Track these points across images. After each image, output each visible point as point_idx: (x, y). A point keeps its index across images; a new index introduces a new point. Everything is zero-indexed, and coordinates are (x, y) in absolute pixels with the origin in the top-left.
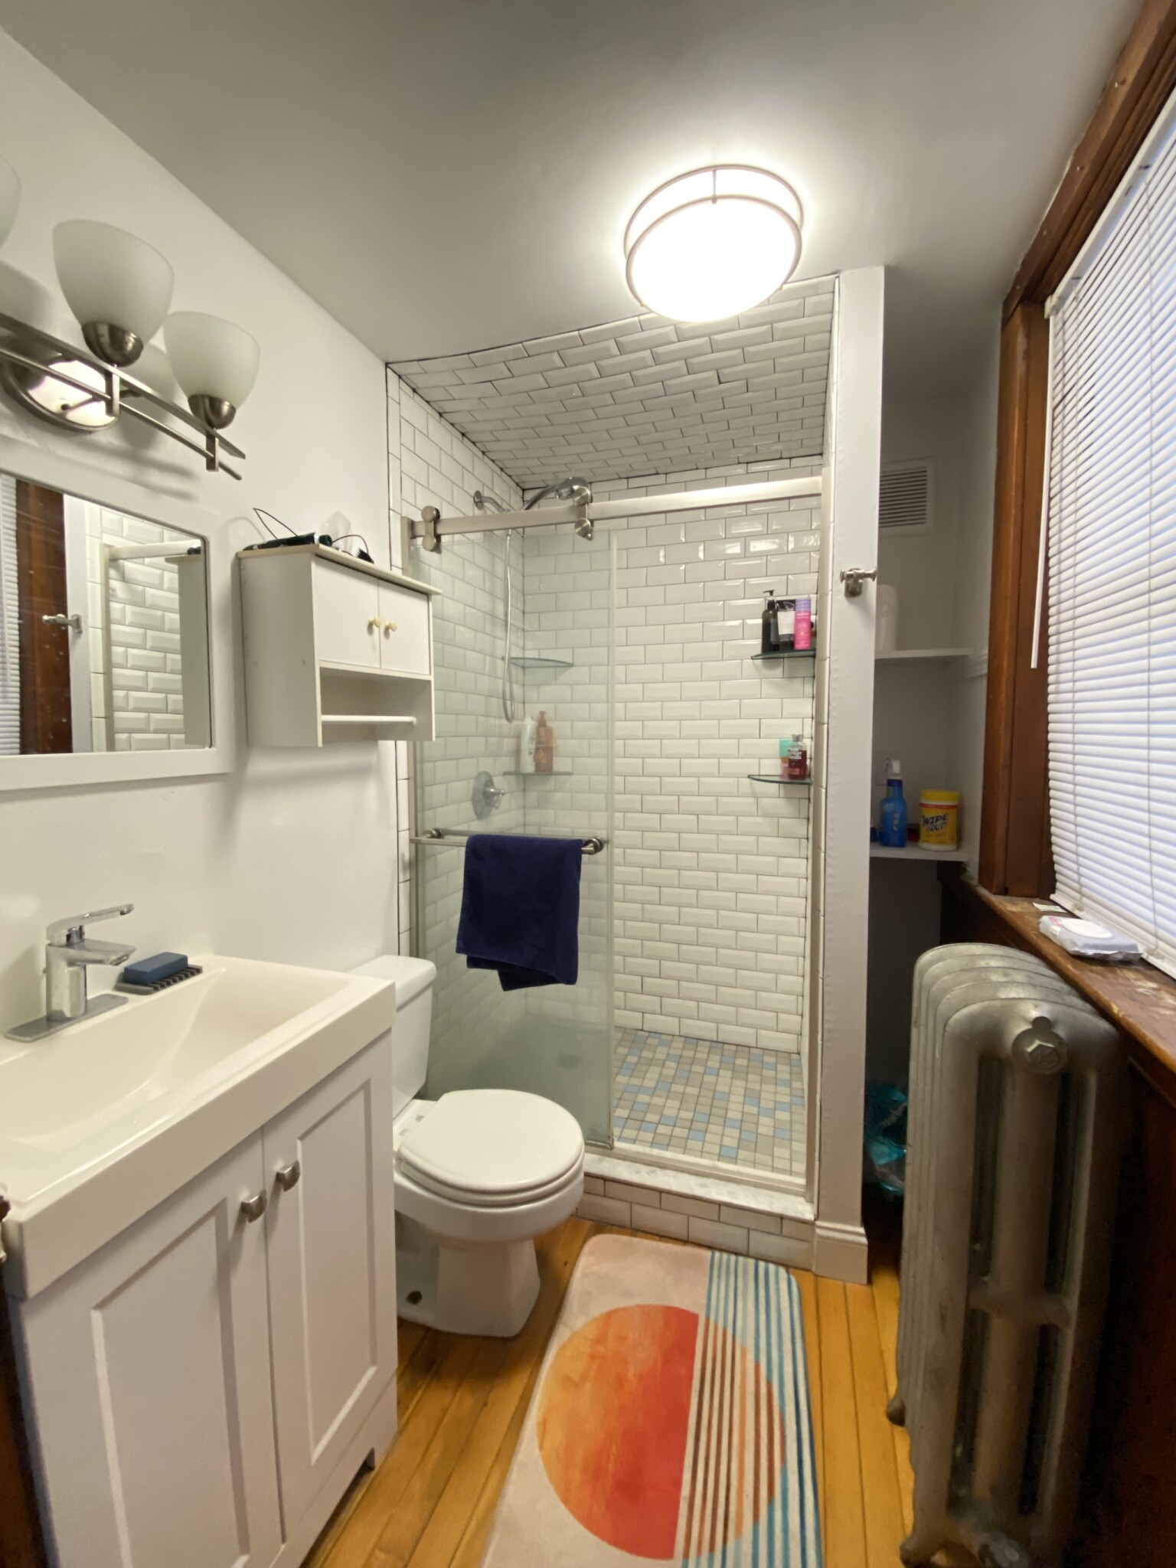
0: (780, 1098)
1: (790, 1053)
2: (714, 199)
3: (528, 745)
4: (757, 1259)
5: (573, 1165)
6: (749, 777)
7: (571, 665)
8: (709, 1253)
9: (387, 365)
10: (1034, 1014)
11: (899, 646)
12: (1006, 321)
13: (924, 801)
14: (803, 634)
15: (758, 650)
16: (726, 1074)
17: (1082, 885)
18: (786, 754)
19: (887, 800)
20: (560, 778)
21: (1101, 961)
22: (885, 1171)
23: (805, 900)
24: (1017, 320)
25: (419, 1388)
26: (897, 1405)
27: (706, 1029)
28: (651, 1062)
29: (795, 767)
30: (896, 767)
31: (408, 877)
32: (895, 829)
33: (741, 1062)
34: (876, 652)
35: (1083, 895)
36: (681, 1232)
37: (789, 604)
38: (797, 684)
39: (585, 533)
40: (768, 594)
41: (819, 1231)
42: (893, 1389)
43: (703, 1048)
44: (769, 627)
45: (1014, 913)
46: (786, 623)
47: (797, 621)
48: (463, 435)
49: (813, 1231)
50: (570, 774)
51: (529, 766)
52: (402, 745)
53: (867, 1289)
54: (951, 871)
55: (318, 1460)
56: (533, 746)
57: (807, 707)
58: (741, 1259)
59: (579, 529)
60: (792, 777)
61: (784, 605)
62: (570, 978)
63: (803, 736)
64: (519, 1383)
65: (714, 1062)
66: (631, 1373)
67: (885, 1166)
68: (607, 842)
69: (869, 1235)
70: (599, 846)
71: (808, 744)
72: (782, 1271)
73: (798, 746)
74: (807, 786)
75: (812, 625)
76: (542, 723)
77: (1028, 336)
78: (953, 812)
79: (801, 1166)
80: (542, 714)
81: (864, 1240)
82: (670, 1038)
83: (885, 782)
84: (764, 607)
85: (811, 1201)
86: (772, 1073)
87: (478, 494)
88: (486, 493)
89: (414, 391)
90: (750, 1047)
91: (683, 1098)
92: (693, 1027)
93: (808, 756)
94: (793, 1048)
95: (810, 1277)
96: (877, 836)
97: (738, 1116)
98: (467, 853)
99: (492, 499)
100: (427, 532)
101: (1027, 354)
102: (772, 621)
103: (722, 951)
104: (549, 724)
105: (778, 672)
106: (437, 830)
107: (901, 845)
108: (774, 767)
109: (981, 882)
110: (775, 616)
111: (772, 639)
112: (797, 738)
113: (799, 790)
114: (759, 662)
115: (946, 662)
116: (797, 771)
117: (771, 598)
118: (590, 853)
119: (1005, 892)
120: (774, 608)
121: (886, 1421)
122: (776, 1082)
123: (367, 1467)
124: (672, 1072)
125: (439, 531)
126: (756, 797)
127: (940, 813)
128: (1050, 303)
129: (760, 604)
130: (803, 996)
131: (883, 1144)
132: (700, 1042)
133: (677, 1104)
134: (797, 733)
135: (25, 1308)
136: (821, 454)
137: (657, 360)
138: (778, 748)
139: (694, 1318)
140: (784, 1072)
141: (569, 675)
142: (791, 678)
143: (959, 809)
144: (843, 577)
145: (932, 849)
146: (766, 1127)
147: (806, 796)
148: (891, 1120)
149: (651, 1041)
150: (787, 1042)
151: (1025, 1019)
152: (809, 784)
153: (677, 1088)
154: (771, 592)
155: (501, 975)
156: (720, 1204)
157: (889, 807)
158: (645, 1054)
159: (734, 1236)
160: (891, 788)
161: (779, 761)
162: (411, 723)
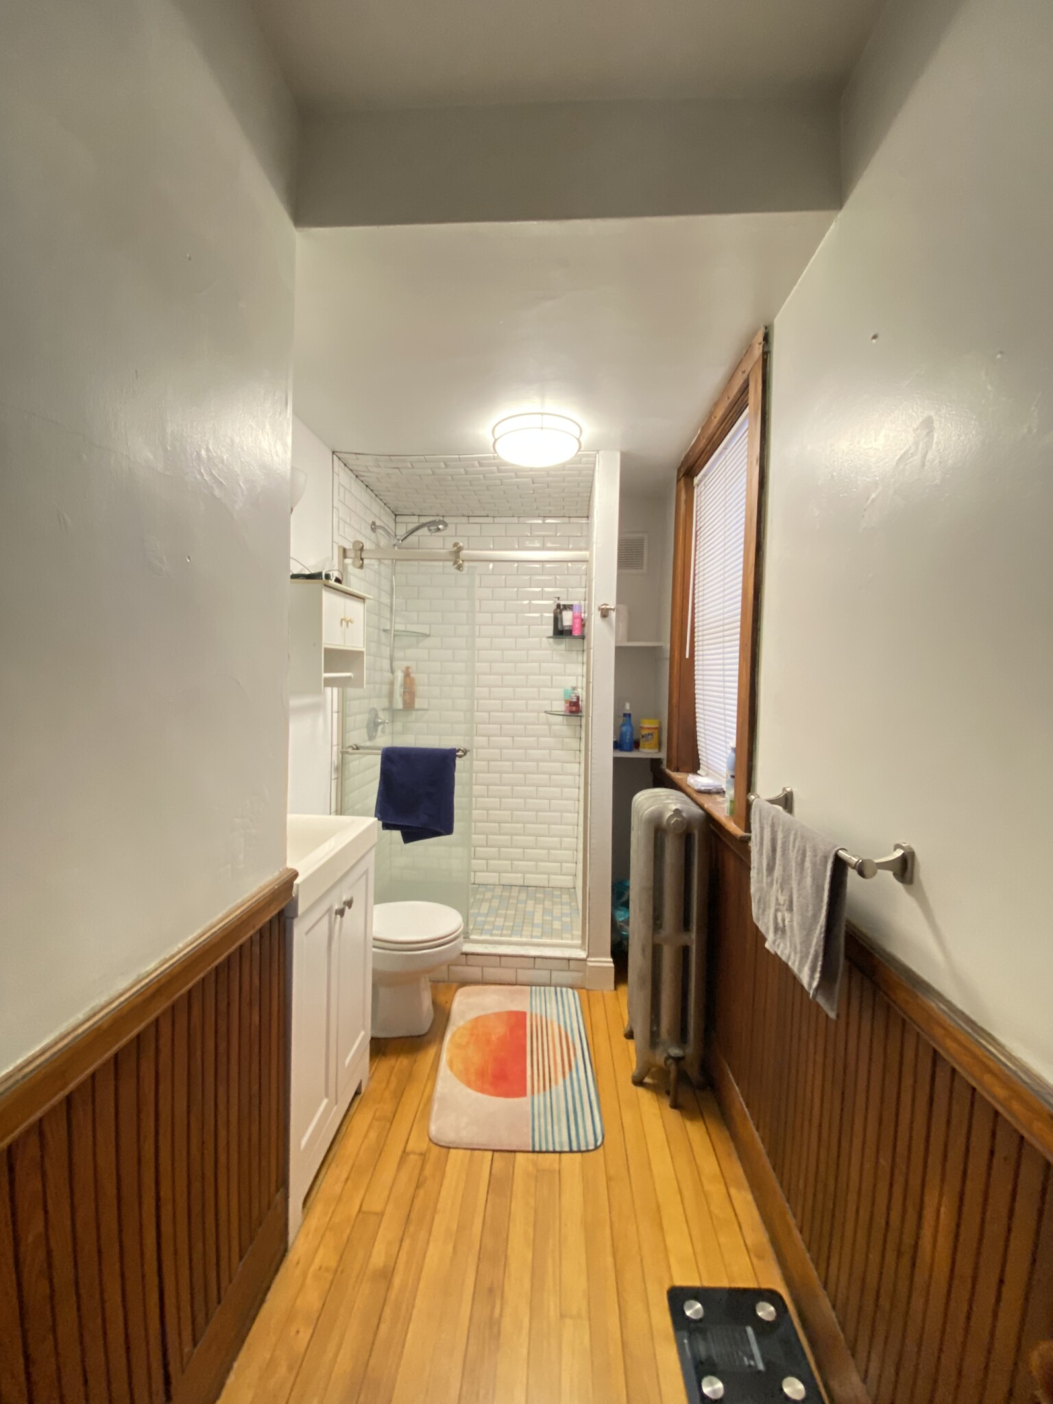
0: (565, 911)
1: (569, 888)
2: (542, 428)
3: (398, 689)
4: (555, 986)
5: (457, 930)
6: (546, 712)
7: (427, 636)
8: (529, 988)
9: (333, 453)
10: (674, 807)
11: (629, 640)
12: (678, 481)
13: (641, 725)
14: (577, 626)
15: (551, 633)
16: (530, 903)
17: (708, 764)
18: (568, 698)
19: (623, 725)
20: (419, 712)
21: (708, 792)
22: (622, 924)
23: (577, 790)
24: (682, 483)
25: (375, 1061)
26: (629, 1029)
27: (517, 878)
28: (483, 900)
29: (573, 706)
30: (628, 706)
31: (336, 776)
32: (627, 741)
33: (539, 895)
34: (616, 642)
35: (709, 768)
36: (513, 979)
37: (569, 607)
38: (574, 655)
39: (459, 567)
40: (557, 599)
41: (590, 964)
42: (626, 1023)
43: (515, 892)
44: (557, 620)
45: (680, 779)
46: (567, 619)
47: (574, 618)
48: (367, 486)
49: (586, 964)
50: (427, 710)
51: (399, 703)
52: (335, 690)
53: (614, 992)
54: (655, 763)
55: (349, 1064)
56: (402, 690)
57: (581, 669)
58: (547, 988)
59: (456, 566)
60: (571, 712)
61: (566, 607)
62: (448, 830)
63: (577, 687)
64: (432, 1052)
65: (523, 896)
66: (494, 1038)
67: (622, 922)
68: (469, 751)
69: (615, 962)
70: (465, 752)
71: (581, 693)
72: (570, 991)
73: (574, 693)
74: (579, 718)
75: (582, 620)
76: (407, 674)
77: (687, 492)
78: (656, 731)
79: (578, 933)
80: (408, 668)
81: (612, 965)
82: (492, 887)
83: (622, 715)
84: (554, 607)
85: (585, 950)
86: (559, 900)
87: (374, 523)
88: (378, 523)
89: (345, 465)
90: (544, 887)
91: (506, 917)
92: (508, 878)
93: (580, 699)
94: (571, 885)
95: (584, 991)
96: (617, 746)
97: (540, 921)
98: (382, 758)
99: (384, 528)
100: (356, 557)
101: (686, 501)
102: (559, 616)
103: (528, 825)
104: (412, 675)
105: (563, 647)
106: (355, 745)
107: (630, 750)
108: (561, 706)
109: (669, 767)
110: (561, 613)
111: (560, 627)
112: (574, 688)
113: (574, 720)
114: (551, 640)
115: (654, 648)
116: (574, 709)
117: (558, 602)
118: (460, 756)
119: (677, 770)
120: (560, 609)
121: (624, 1039)
122: (561, 903)
123: (357, 1093)
124: (497, 905)
125: (363, 556)
126: (550, 725)
127: (650, 731)
128: (696, 480)
129: (551, 604)
130: (577, 851)
131: (621, 910)
132: (513, 887)
133: (502, 920)
134: (574, 685)
135: (296, 921)
136: (588, 517)
137: (499, 471)
138: (563, 694)
139: (524, 1014)
140: (565, 898)
141: (427, 642)
142: (570, 650)
143: (659, 729)
144: (599, 609)
145: (647, 752)
146: (557, 925)
147: (579, 724)
148: (624, 899)
149: (481, 889)
150: (566, 881)
151: (670, 810)
152: (581, 716)
153: (502, 912)
154: (559, 598)
155: (402, 833)
156: (535, 958)
157: (624, 729)
158: (478, 897)
159: (542, 975)
160: (625, 718)
161: (563, 702)
162: (349, 678)
